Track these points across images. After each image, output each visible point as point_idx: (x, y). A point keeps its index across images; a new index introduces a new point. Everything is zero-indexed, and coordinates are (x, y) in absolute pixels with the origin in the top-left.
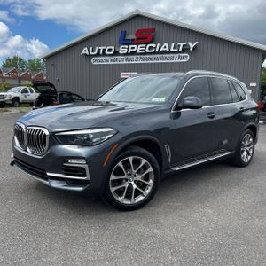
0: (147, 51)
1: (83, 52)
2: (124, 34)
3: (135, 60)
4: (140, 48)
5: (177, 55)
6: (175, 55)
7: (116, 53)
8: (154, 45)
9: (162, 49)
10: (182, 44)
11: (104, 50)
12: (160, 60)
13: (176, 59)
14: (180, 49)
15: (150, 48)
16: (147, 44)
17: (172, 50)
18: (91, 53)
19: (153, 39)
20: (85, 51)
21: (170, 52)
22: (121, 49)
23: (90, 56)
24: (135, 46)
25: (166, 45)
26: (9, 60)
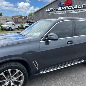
0: (69, 9)
1: (46, 10)
2: (61, 3)
3: (64, 12)
4: (66, 8)
5: (81, 10)
6: (80, 10)
7: (57, 10)
8: (71, 6)
9: (75, 7)
10: (83, 5)
11: (53, 9)
12: (74, 12)
13: (80, 11)
14: (82, 7)
15: (70, 8)
16: (69, 6)
17: (79, 8)
18: (49, 11)
19: (71, 4)
20: (47, 10)
21: (78, 9)
22: (59, 8)
23: (48, 12)
24: (64, 7)
25: (76, 6)
26: (30, 14)
